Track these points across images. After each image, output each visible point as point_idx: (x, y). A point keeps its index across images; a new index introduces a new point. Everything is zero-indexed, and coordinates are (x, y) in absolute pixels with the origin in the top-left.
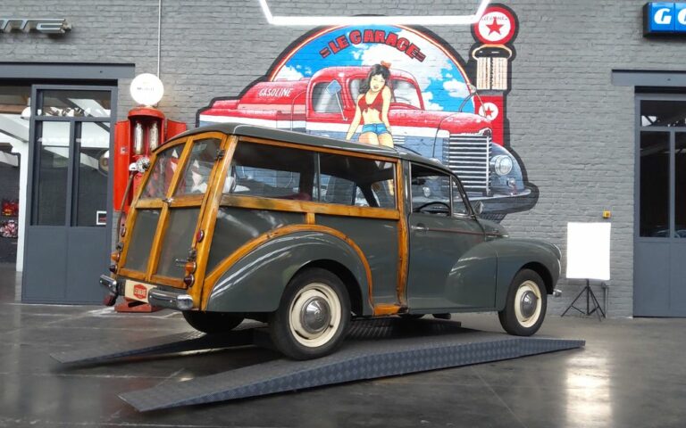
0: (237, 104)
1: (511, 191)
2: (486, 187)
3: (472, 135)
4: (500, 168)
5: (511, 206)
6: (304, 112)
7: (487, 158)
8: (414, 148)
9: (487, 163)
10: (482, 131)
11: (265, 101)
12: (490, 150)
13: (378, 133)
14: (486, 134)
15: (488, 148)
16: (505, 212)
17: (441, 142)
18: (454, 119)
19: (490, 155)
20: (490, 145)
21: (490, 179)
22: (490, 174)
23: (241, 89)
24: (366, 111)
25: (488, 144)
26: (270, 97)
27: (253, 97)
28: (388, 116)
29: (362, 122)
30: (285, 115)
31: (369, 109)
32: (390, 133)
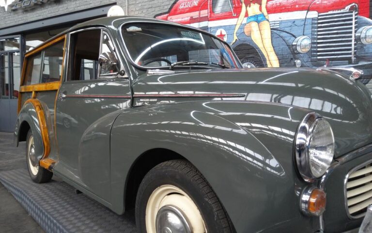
0: (167, 17)
2: (352, 56)
3: (339, 12)
4: (365, 38)
6: (207, 15)
7: (353, 30)
8: (287, 30)
9: (353, 35)
10: (348, 8)
11: (183, 12)
12: (356, 23)
13: (258, 22)
14: (352, 9)
15: (353, 22)
17: (310, 21)
19: (356, 27)
20: (356, 19)
21: (355, 49)
22: (355, 44)
23: (169, 7)
24: (250, 6)
25: (354, 17)
26: (186, 8)
27: (176, 10)
28: (266, 7)
29: (247, 15)
30: (195, 19)
31: (252, 4)
32: (268, 20)
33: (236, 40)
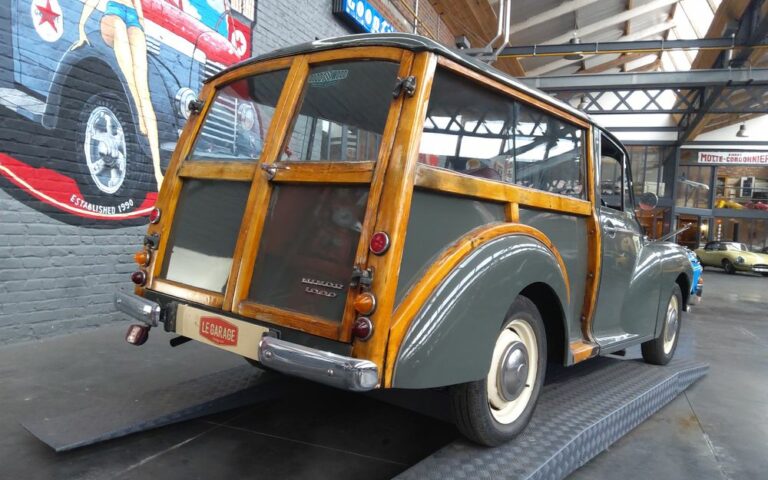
2: (234, 143)
4: (245, 120)
8: (170, 65)
9: (235, 111)
13: (128, 24)
17: (197, 66)
18: (212, 39)
21: (237, 133)
22: (237, 127)
32: (143, 30)
33: (85, 43)
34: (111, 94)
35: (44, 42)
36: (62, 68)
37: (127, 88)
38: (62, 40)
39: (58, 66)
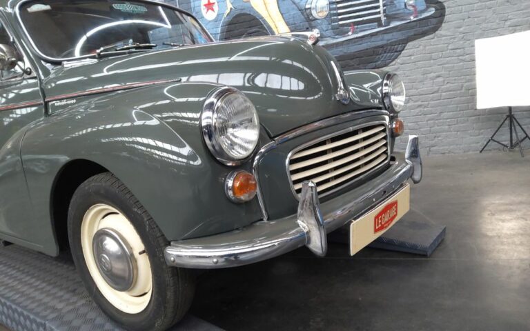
1: (411, 14)
2: (381, 15)
5: (412, 33)
16: (405, 42)
21: (384, 5)
33: (231, 9)
34: (254, 30)
35: (210, 22)
36: (222, 29)
37: (264, 21)
38: (218, 15)
39: (219, 30)
